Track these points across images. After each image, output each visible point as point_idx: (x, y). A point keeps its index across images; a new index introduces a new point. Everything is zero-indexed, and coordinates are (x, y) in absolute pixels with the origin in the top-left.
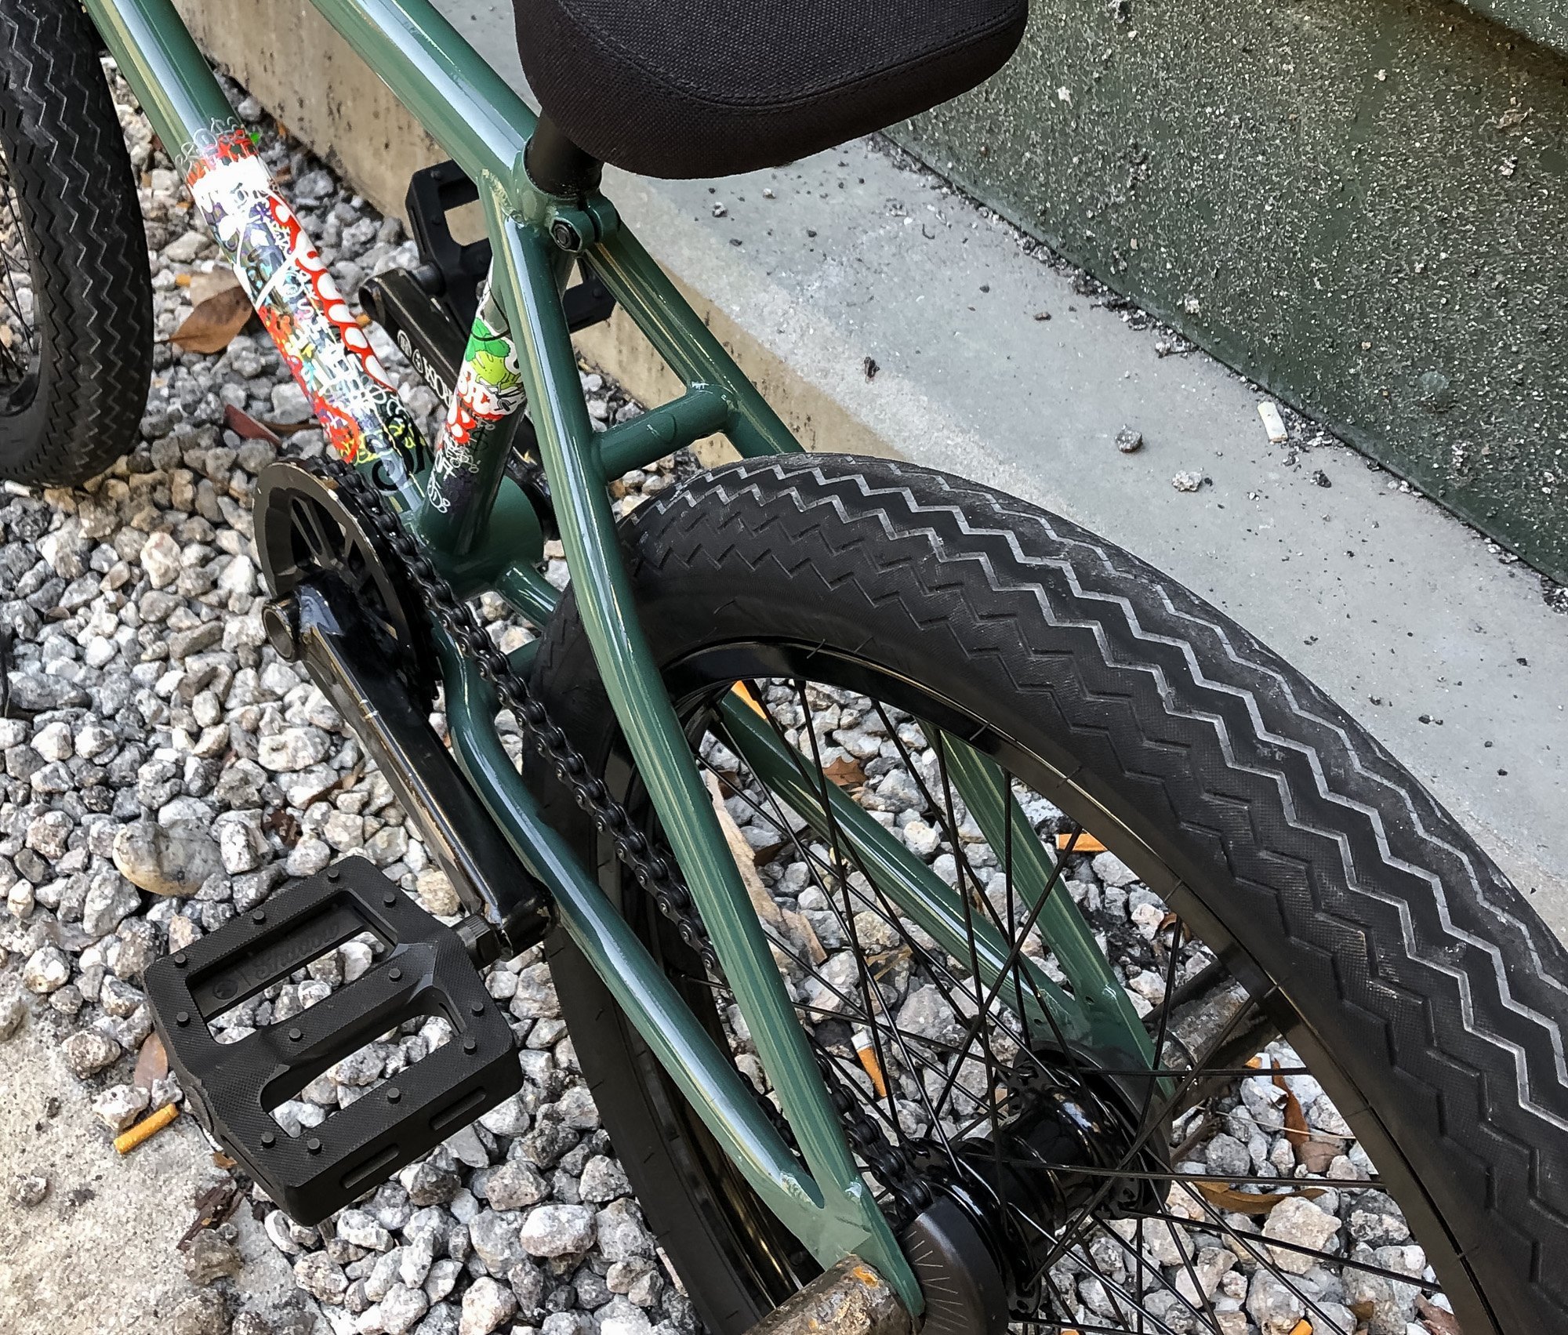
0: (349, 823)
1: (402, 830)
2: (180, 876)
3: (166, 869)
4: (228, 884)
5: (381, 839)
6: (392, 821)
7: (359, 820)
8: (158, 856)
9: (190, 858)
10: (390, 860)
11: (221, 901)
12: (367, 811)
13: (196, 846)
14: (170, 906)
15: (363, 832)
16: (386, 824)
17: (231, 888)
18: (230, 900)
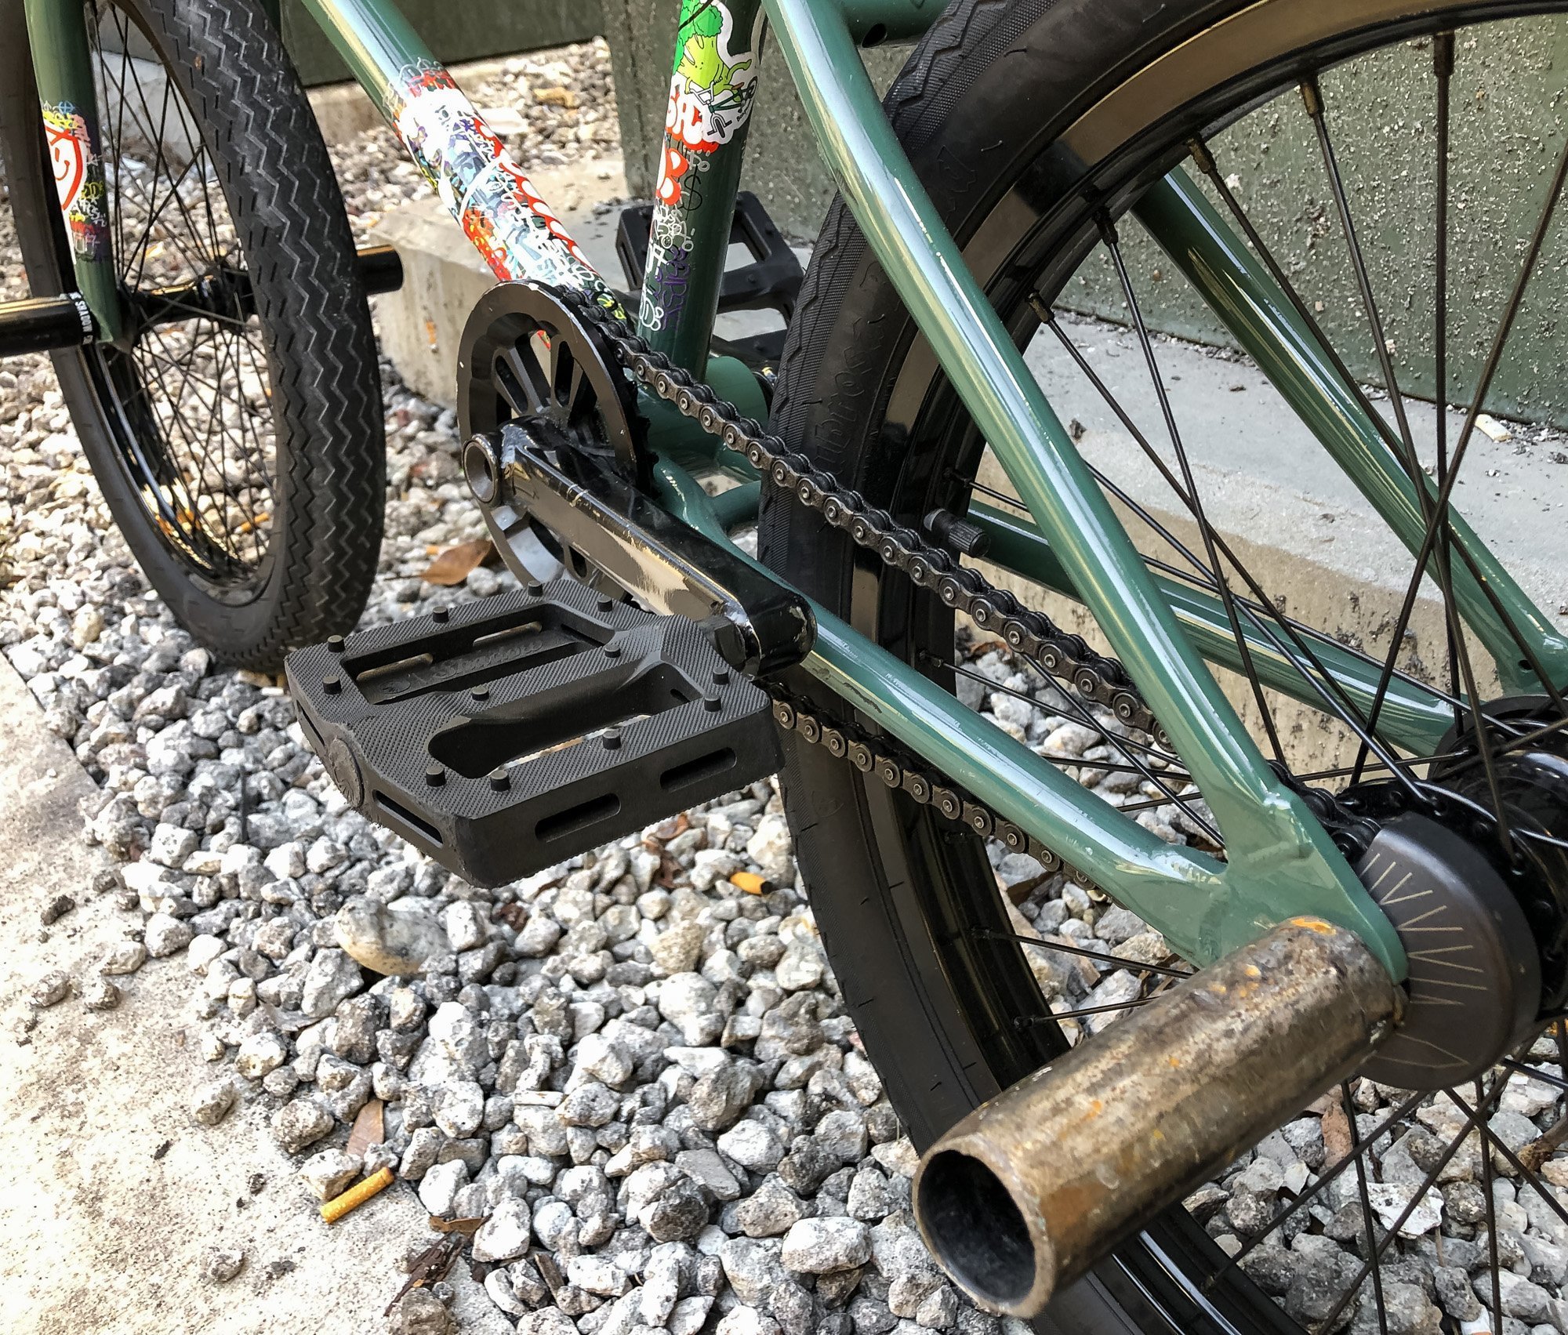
0: (579, 898)
1: (634, 909)
2: (403, 952)
3: (389, 943)
4: (454, 957)
5: (612, 915)
6: (624, 899)
7: (589, 896)
8: (381, 932)
9: (416, 938)
10: (622, 937)
11: (445, 974)
12: (597, 889)
13: (422, 930)
14: (392, 982)
15: (594, 909)
16: (616, 903)
17: (457, 961)
18: (456, 973)
